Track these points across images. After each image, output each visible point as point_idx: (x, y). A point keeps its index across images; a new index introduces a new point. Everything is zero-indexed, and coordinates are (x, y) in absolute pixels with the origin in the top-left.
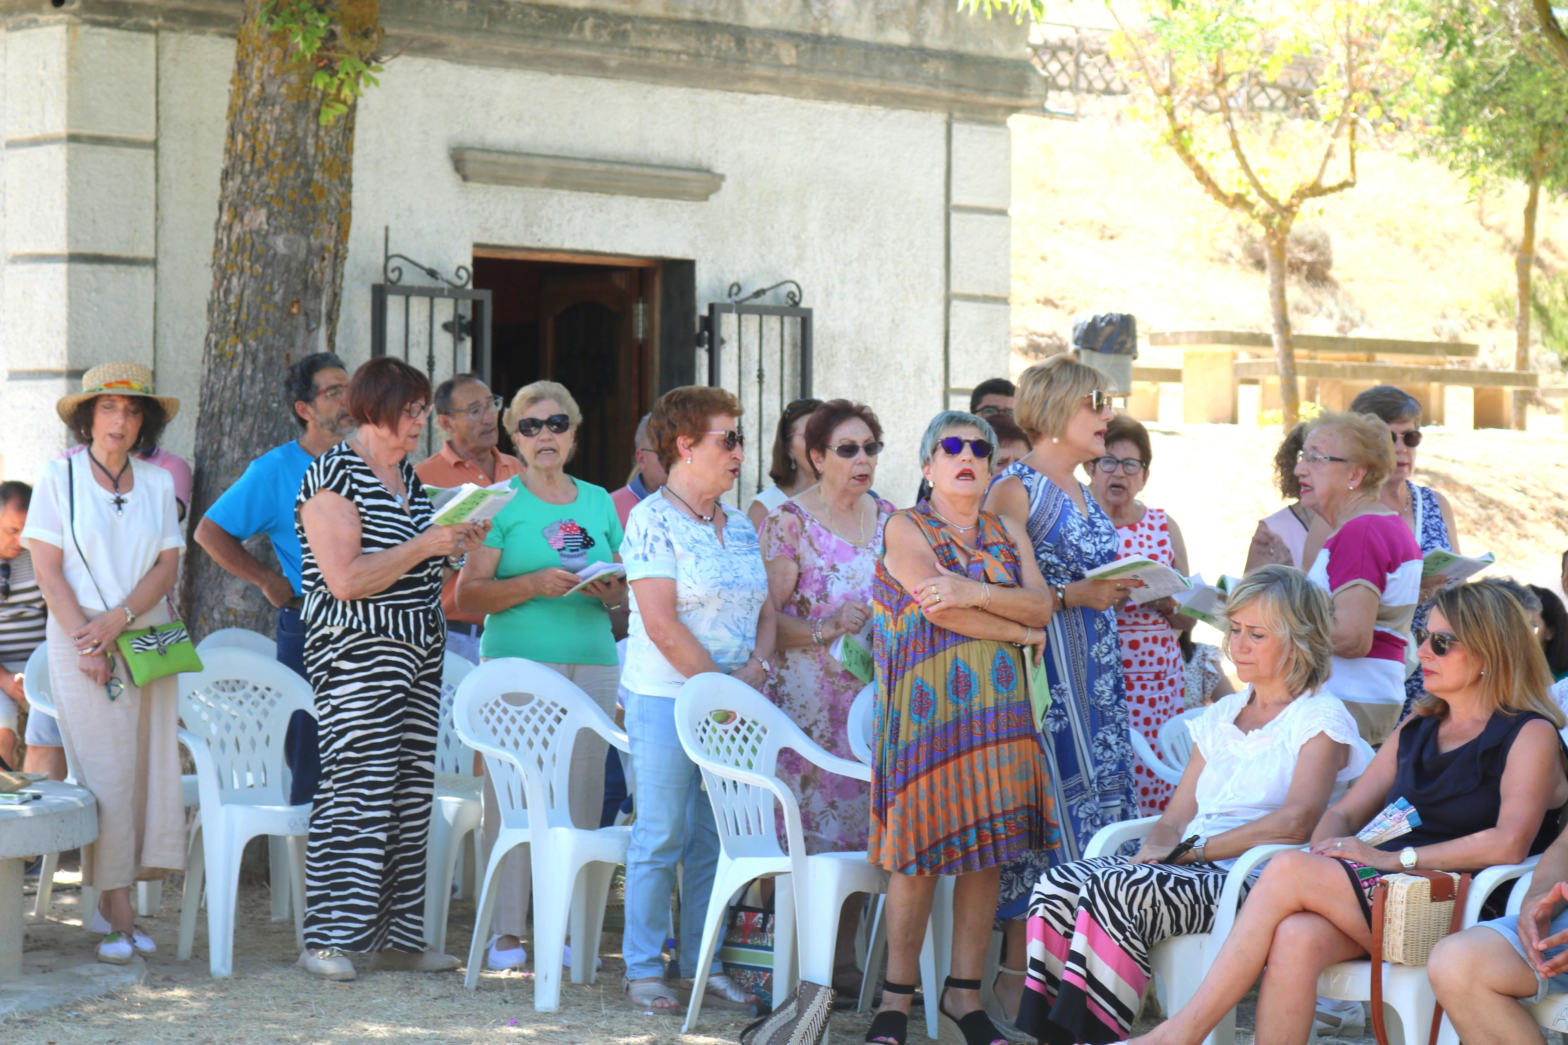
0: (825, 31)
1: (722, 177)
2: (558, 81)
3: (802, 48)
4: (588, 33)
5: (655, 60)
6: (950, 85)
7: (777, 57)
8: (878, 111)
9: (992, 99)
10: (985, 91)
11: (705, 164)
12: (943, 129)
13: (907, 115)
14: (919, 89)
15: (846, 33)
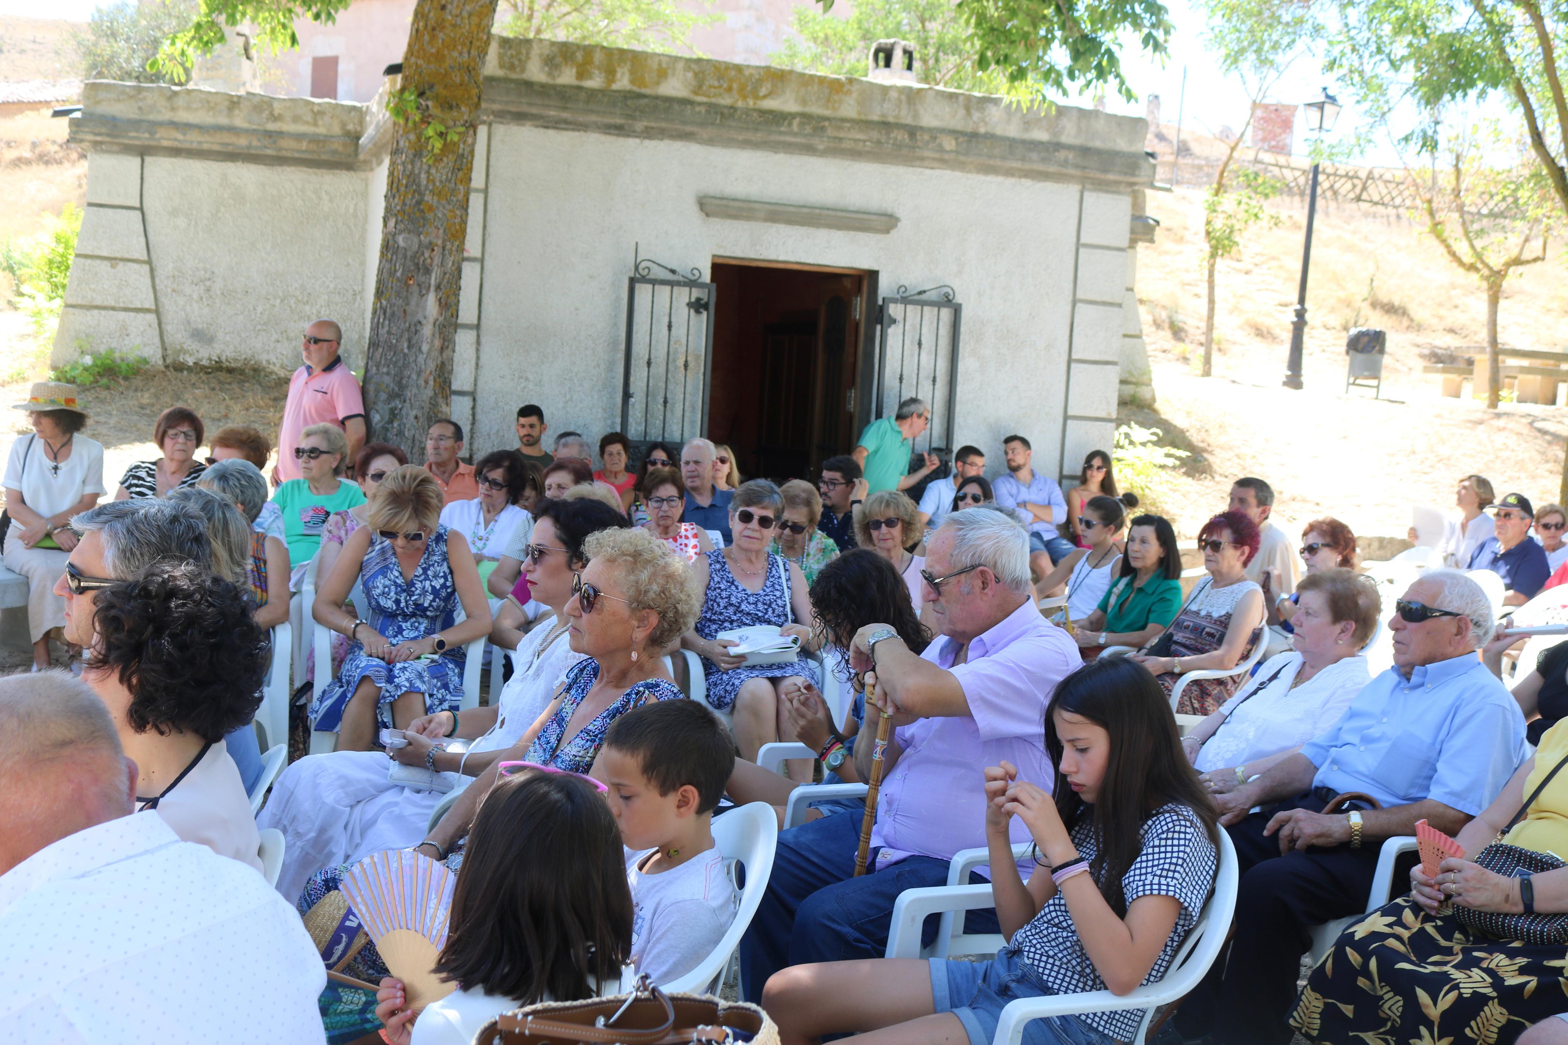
0: (982, 130)
1: (898, 220)
2: (780, 159)
3: (961, 140)
4: (795, 127)
5: (846, 145)
6: (1076, 166)
7: (940, 145)
8: (1027, 182)
9: (1111, 177)
10: (1106, 171)
11: (889, 211)
12: (1077, 196)
13: (1050, 186)
14: (1052, 169)
15: (999, 131)
